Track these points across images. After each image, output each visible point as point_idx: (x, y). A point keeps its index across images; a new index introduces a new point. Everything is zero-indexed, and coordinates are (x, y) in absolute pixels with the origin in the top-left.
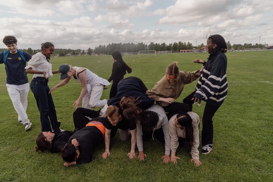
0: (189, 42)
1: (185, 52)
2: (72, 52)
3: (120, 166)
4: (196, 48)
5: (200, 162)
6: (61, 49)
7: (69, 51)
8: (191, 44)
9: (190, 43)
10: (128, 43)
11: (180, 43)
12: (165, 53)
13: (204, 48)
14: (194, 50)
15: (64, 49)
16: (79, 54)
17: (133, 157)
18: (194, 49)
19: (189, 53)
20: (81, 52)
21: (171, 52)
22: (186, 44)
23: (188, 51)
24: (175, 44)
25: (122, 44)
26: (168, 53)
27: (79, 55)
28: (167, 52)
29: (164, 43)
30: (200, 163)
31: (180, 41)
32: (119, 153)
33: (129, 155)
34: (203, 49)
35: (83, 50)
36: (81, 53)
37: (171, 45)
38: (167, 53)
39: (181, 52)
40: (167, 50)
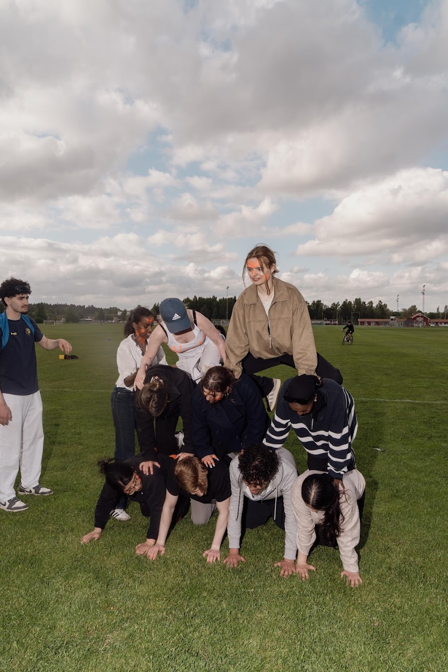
0: (380, 301)
1: (369, 323)
2: (97, 314)
3: (184, 577)
4: (397, 314)
5: (359, 578)
6: (73, 306)
7: (92, 310)
8: (385, 306)
10: (230, 297)
11: (358, 301)
12: (321, 324)
13: (418, 316)
14: (392, 319)
15: (80, 306)
16: (112, 320)
17: (214, 560)
18: (392, 317)
19: (381, 326)
20: (119, 313)
21: (337, 322)
22: (374, 305)
23: (377, 323)
24: (346, 305)
25: (218, 300)
26: (328, 324)
27: (114, 321)
28: (325, 322)
29: (319, 302)
30: (361, 580)
31: (358, 298)
32: (185, 550)
33: (207, 555)
34: (415, 318)
35: (123, 310)
36: (119, 317)
37: (335, 306)
38: (326, 324)
39: (359, 323)
40: (326, 319)
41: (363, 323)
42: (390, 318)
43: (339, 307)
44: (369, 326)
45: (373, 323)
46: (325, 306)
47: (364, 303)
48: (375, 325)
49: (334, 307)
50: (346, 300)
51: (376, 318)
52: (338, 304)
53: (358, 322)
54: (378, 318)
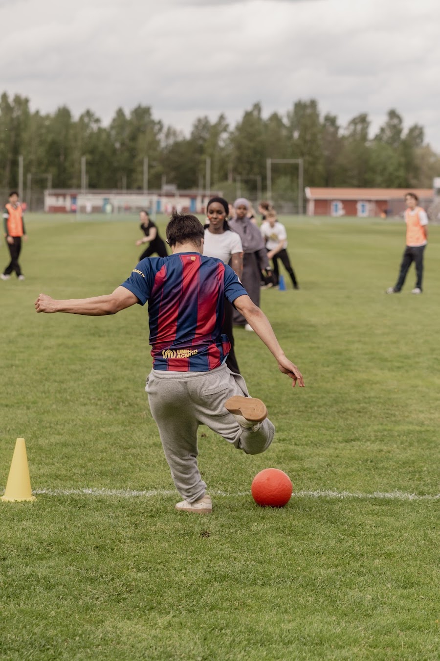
0: (393, 114)
1: (350, 207)
11: (305, 112)
37: (208, 130)
39: (311, 206)
40: (171, 188)
41: (323, 205)
42: (430, 187)
43: (225, 136)
44: (350, 221)
45: (368, 206)
46: (170, 133)
47: (331, 120)
48: (376, 215)
49: (206, 135)
50: (257, 107)
51: (379, 186)
52: (221, 125)
53: (306, 201)
54: (389, 184)
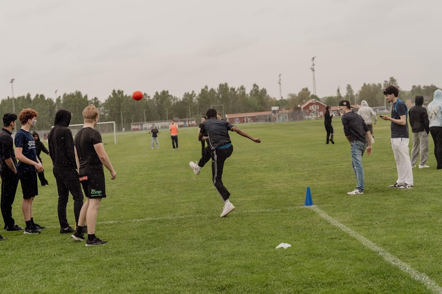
0: (255, 85)
1: (242, 120)
4: (282, 103)
8: (264, 91)
9: (260, 89)
13: (311, 104)
14: (274, 112)
18: (274, 108)
21: (193, 123)
22: (248, 92)
23: (254, 119)
24: (206, 94)
26: (181, 126)
29: (165, 93)
34: (307, 107)
37: (189, 97)
40: (177, 119)
41: (232, 120)
42: (271, 110)
43: (195, 98)
45: (249, 119)
46: (175, 99)
47: (233, 89)
48: (252, 122)
51: (251, 112)
52: (193, 95)
54: (255, 112)
